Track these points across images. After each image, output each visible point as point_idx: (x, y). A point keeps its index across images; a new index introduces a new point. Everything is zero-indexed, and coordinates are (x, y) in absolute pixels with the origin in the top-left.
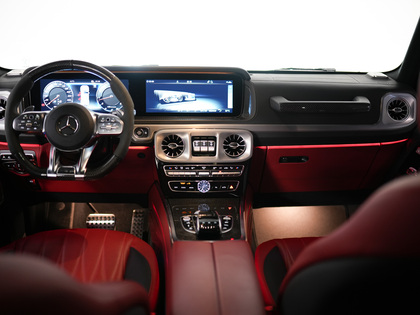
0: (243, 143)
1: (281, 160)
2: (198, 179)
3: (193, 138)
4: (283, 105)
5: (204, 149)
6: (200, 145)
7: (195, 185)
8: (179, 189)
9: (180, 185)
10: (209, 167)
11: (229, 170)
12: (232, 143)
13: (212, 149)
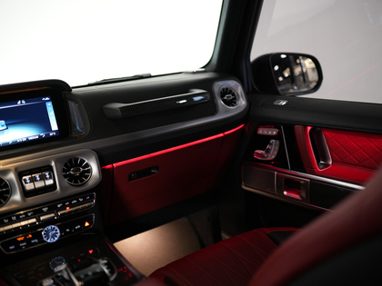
0: (87, 165)
1: (130, 179)
2: (40, 226)
3: (20, 174)
4: (122, 108)
5: (39, 184)
6: (33, 180)
7: (38, 236)
8: (18, 247)
9: (17, 243)
10: (52, 207)
11: (79, 203)
12: (74, 170)
13: (50, 182)
